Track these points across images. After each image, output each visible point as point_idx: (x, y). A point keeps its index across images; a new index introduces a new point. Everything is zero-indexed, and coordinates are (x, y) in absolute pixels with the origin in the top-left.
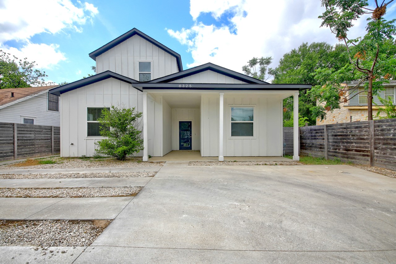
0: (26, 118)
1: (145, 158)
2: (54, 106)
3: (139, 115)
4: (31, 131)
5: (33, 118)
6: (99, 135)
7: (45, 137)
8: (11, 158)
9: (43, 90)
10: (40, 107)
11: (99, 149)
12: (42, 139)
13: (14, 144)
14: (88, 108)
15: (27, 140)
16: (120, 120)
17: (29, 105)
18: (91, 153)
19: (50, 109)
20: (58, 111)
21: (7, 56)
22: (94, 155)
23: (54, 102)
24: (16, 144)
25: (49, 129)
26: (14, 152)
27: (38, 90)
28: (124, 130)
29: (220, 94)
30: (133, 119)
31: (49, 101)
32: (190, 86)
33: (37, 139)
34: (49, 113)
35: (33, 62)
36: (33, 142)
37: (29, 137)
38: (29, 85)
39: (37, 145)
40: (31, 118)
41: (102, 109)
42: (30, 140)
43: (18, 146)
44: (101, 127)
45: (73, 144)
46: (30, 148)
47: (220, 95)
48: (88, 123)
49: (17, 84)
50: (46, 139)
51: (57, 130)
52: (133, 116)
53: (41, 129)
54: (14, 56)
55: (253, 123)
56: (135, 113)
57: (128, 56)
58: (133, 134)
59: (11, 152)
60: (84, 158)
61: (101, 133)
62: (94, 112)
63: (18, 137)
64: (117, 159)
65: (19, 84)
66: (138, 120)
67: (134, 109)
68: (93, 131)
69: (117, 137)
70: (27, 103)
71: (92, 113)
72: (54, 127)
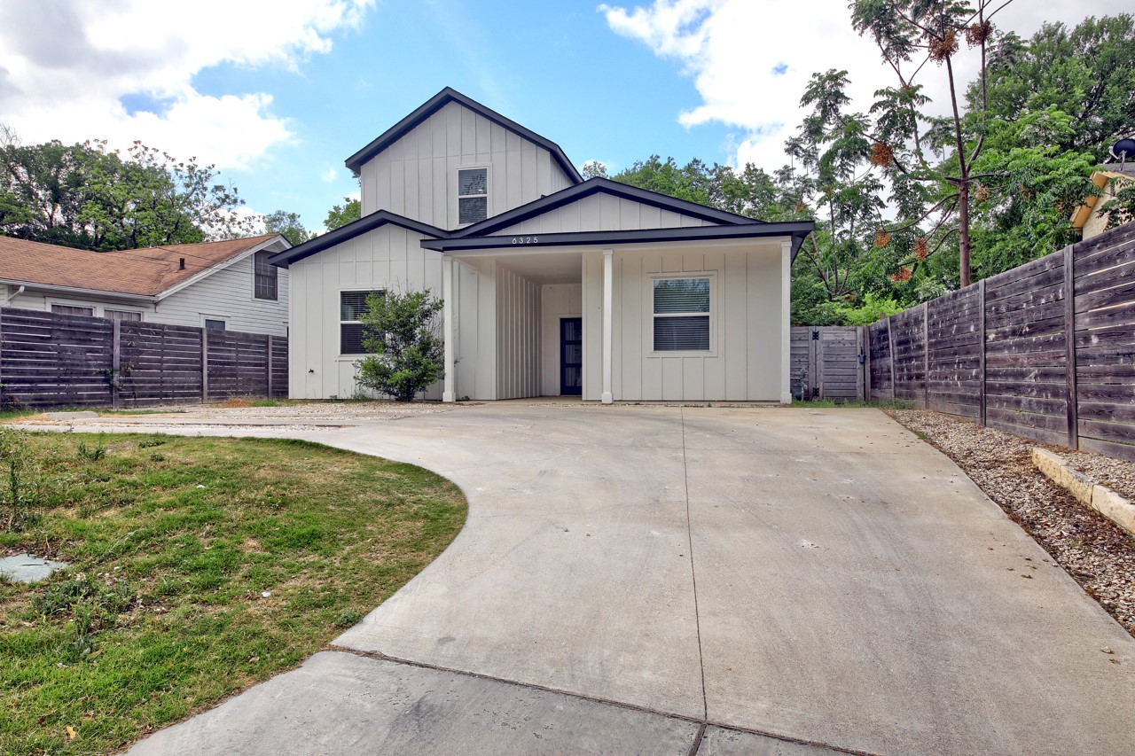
0: (211, 318)
1: (448, 395)
2: (267, 289)
3: (439, 306)
4: (230, 345)
5: (225, 319)
6: (363, 351)
7: (255, 359)
8: (197, 400)
9: (245, 248)
10: (238, 290)
11: (360, 375)
12: (250, 364)
13: (202, 371)
14: (342, 292)
15: (224, 364)
16: (398, 317)
17: (218, 287)
18: (349, 388)
19: (258, 295)
20: (276, 299)
21: (151, 155)
22: (354, 394)
23: (266, 276)
24: (205, 372)
25: (264, 342)
26: (202, 387)
27: (234, 249)
28: (408, 337)
29: (605, 252)
30: (426, 314)
31: (257, 275)
32: (536, 240)
33: (241, 364)
34: (258, 305)
35: (209, 168)
36: (235, 370)
37: (228, 358)
38: (198, 227)
39: (242, 375)
40: (220, 319)
41: (367, 293)
42: (229, 364)
43: (209, 375)
44: (366, 333)
45: (312, 371)
46: (228, 381)
47: (603, 256)
48: (342, 325)
49: (172, 228)
50: (256, 365)
51: (282, 345)
52: (426, 307)
53: (247, 341)
54: (165, 153)
55: (708, 317)
56: (431, 300)
57: (434, 156)
58: (425, 347)
59: (198, 388)
60: (334, 400)
61: (366, 343)
62: (353, 301)
63: (209, 356)
64: (397, 400)
65: (176, 228)
66: (437, 316)
67: (427, 292)
68: (352, 341)
69: (398, 353)
70: (212, 282)
71: (349, 304)
72: (274, 338)
